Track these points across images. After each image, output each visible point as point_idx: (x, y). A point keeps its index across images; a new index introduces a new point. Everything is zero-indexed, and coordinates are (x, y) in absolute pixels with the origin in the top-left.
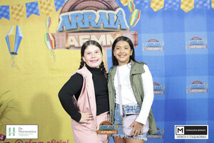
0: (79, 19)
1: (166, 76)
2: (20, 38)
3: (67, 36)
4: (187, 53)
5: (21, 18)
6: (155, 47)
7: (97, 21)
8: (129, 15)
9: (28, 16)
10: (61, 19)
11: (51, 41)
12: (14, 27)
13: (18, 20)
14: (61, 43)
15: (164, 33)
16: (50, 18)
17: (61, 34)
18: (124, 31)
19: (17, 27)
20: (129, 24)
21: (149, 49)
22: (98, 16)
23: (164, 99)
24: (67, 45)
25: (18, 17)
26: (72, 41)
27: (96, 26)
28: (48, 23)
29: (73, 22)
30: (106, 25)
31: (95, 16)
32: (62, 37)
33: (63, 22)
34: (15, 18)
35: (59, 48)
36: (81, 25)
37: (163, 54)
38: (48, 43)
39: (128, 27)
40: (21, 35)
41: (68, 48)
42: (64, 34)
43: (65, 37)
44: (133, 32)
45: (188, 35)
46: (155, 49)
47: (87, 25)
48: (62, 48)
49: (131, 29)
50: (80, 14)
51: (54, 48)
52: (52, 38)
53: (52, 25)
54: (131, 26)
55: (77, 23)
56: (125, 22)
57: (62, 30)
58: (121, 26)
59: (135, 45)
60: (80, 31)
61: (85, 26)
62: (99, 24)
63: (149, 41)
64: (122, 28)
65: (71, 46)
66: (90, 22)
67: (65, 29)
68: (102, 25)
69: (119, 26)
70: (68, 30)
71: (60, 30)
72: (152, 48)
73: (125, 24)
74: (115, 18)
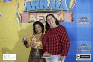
1: (91, 41)
3: (29, 15)
9: (4, 2)
10: (26, 4)
11: (19, 18)
15: (91, 13)
16: (19, 3)
17: (26, 13)
20: (68, 8)
21: (81, 23)
27: (48, 9)
28: (17, 6)
29: (33, 6)
30: (54, 8)
31: (47, 2)
32: (26, 15)
33: (27, 6)
35: (24, 22)
36: (38, 8)
38: (17, 19)
41: (30, 22)
42: (28, 13)
43: (28, 15)
44: (71, 13)
47: (42, 8)
48: (26, 22)
49: (70, 10)
51: (21, 22)
52: (20, 16)
53: (20, 8)
54: (70, 9)
55: (35, 7)
56: (66, 6)
57: (26, 11)
58: (63, 9)
59: (72, 20)
60: (38, 12)
61: (41, 9)
62: (49, 8)
63: (81, 18)
64: (64, 10)
65: (32, 21)
66: (44, 6)
67: (28, 10)
68: (51, 8)
69: (62, 9)
70: (30, 11)
71: (25, 11)
72: (83, 23)
73: (66, 8)
74: (60, 3)
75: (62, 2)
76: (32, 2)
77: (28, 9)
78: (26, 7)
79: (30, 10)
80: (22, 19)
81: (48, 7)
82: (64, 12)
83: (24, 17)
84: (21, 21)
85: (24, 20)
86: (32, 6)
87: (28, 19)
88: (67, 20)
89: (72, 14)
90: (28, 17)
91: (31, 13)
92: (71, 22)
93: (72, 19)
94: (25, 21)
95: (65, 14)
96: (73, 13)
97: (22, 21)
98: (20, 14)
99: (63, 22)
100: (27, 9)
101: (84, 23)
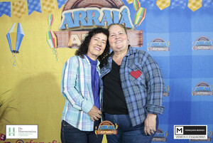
1: (171, 78)
2: (22, 36)
3: (70, 35)
4: (193, 54)
5: (23, 16)
7: (100, 19)
8: (134, 13)
9: (29, 14)
10: (64, 17)
11: (53, 40)
12: (15, 24)
13: (20, 17)
14: (63, 41)
15: (170, 32)
16: (52, 16)
17: (64, 32)
18: (129, 30)
19: (19, 24)
20: (133, 23)
21: (154, 49)
22: (102, 14)
23: (168, 101)
24: (70, 44)
25: (20, 14)
26: (74, 39)
27: (100, 24)
28: (50, 21)
29: (76, 20)
31: (99, 14)
32: (64, 35)
33: (66, 20)
34: (16, 15)
35: (61, 47)
36: (84, 23)
37: (169, 55)
38: (50, 41)
39: (133, 26)
40: (22, 32)
41: (70, 47)
42: (67, 32)
43: (67, 35)
44: (138, 32)
45: (195, 36)
46: (159, 49)
47: (90, 23)
48: (64, 47)
49: (136, 28)
51: (56, 46)
52: (54, 37)
53: (54, 23)
54: (136, 25)
55: (80, 21)
56: (129, 21)
59: (140, 44)
60: (83, 30)
61: (88, 24)
62: (102, 23)
63: (154, 41)
64: (126, 26)
65: (74, 45)
66: (93, 20)
67: (67, 27)
68: (106, 23)
69: (123, 24)
70: (70, 28)
71: (62, 28)
72: (157, 49)
74: (120, 16)
75: (123, 14)
76: (75, 13)
77: (67, 25)
78: (64, 22)
84: (57, 44)
86: (74, 20)
89: (140, 34)
90: (67, 38)
92: (138, 47)
100: (65, 25)
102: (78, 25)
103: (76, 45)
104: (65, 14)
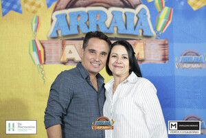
0: (82, 21)
3: (63, 45)
6: (193, 63)
7: (108, 23)
8: (155, 15)
10: (55, 20)
11: (39, 53)
14: (53, 55)
18: (148, 40)
20: (155, 29)
21: (185, 66)
22: (110, 17)
26: (70, 52)
27: (107, 32)
28: (34, 25)
30: (122, 30)
31: (106, 16)
33: (58, 24)
35: (51, 62)
36: (84, 29)
38: (35, 55)
39: (154, 33)
41: (64, 63)
42: (59, 41)
43: (60, 46)
44: (161, 41)
48: (55, 62)
49: (159, 36)
50: (83, 13)
51: (43, 62)
52: (40, 48)
54: (158, 32)
55: (78, 26)
56: (149, 26)
57: (56, 35)
58: (143, 32)
59: (165, 59)
63: (185, 55)
64: (145, 34)
65: (69, 60)
66: (97, 25)
67: (60, 35)
68: (115, 29)
69: (141, 31)
71: (52, 36)
72: (189, 65)
73: (150, 29)
74: (136, 19)
75: (140, 16)
76: (71, 14)
77: (59, 32)
78: (55, 27)
79: (65, 34)
80: (47, 55)
81: (108, 28)
82: (145, 39)
83: (51, 50)
85: (51, 57)
86: (71, 25)
87: (60, 55)
88: (152, 59)
89: (164, 45)
90: (60, 50)
91: (67, 42)
92: (162, 63)
93: (165, 55)
94: (53, 59)
95: (148, 44)
96: (167, 42)
97: (45, 60)
98: (42, 44)
99: (144, 63)
100: (57, 32)
101: (192, 65)
102: (76, 32)
103: (72, 60)
104: (57, 16)
